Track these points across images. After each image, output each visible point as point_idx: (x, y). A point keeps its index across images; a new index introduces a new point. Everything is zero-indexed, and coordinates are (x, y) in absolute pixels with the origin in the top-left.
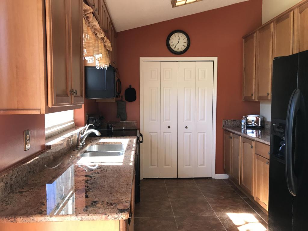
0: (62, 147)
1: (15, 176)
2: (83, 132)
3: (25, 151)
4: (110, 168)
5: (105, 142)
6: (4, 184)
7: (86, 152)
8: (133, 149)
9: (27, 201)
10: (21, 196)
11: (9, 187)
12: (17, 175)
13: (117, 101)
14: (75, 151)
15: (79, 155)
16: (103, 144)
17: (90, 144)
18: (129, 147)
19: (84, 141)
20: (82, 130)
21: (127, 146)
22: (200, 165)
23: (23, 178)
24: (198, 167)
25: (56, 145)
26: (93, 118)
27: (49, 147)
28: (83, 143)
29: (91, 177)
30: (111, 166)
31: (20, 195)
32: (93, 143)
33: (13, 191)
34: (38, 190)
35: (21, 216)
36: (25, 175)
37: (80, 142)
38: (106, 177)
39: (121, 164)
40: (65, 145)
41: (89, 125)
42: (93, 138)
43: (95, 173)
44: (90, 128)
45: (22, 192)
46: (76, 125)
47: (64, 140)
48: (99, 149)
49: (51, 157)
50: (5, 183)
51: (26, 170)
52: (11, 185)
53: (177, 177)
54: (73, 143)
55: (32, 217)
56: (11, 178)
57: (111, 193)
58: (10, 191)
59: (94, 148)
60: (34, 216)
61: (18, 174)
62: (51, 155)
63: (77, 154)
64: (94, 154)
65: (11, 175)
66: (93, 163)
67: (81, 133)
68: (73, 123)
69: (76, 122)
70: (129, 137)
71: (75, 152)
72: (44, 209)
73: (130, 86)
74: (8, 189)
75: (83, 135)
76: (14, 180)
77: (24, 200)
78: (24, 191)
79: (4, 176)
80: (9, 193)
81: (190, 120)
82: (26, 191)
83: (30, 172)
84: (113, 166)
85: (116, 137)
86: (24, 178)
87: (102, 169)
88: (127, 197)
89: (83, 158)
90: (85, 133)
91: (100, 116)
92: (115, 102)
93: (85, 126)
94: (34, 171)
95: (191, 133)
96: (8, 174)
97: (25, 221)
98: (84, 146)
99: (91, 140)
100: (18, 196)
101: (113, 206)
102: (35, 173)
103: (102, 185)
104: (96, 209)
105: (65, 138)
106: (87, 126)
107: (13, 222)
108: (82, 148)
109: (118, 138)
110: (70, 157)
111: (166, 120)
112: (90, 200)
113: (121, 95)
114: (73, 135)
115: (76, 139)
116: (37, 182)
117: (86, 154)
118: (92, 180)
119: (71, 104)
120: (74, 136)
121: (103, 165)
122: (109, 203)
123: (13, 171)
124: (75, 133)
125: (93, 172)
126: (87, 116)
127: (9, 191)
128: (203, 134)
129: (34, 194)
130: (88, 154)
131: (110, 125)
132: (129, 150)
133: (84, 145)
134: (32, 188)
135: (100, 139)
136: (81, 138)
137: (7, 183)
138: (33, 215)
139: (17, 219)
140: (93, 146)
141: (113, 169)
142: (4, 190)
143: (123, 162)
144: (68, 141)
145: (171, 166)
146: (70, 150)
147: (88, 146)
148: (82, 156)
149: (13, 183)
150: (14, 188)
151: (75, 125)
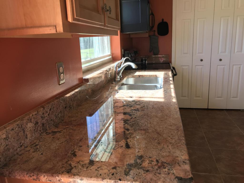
0: (101, 80)
1: (47, 114)
2: (120, 66)
3: (60, 85)
4: (151, 104)
5: (140, 75)
6: (34, 125)
7: (123, 84)
8: (171, 82)
9: (57, 147)
10: (53, 138)
11: (41, 127)
12: (50, 113)
13: (150, 36)
14: (113, 83)
15: (117, 88)
16: (138, 77)
17: (127, 77)
18: (166, 80)
19: (121, 74)
20: (119, 63)
21: (164, 80)
22: (233, 97)
23: (58, 114)
24: (231, 99)
25: (94, 78)
26: (128, 52)
27: (87, 80)
28: (120, 76)
29: (130, 115)
30: (151, 101)
31: (52, 136)
32: (130, 76)
33: (47, 130)
34: (71, 131)
35: (44, 174)
36: (61, 111)
37: (117, 75)
38: (148, 116)
39: (162, 100)
40: (103, 77)
41: (125, 58)
42: (129, 71)
43: (135, 110)
44: (126, 61)
45: (56, 132)
46: (114, 59)
47: (102, 72)
48: (135, 81)
49: (89, 90)
50: (35, 123)
51: (61, 106)
52: (43, 124)
53: (207, 108)
54: (111, 76)
55: (58, 176)
56: (42, 117)
57: (159, 143)
58: (42, 131)
59: (131, 81)
60: (60, 176)
61: (51, 111)
62: (89, 89)
63: (115, 87)
64: (131, 87)
65: (41, 114)
66: (131, 97)
67: (118, 66)
68: (111, 57)
69: (113, 56)
70: (163, 70)
71: (114, 85)
72: (74, 164)
73: (163, 20)
74: (39, 129)
75: (119, 68)
76: (46, 118)
77: (54, 146)
78: (58, 132)
79: (33, 115)
80: (42, 133)
81: (225, 52)
82: (60, 132)
83: (66, 107)
84: (154, 102)
85: (150, 70)
86: (60, 115)
87: (142, 105)
88: (182, 152)
89: (121, 91)
90: (122, 66)
91: (135, 50)
92: (148, 36)
93: (121, 59)
94: (71, 106)
95: (225, 65)
96: (38, 112)
97: (50, 181)
98: (121, 79)
99: (127, 73)
100: (50, 138)
101: (166, 170)
102: (72, 108)
103: (145, 128)
104: (143, 172)
105: (103, 71)
106: (124, 59)
107: (36, 180)
108: (120, 81)
109: (153, 71)
110: (109, 89)
111: (199, 53)
112: (133, 153)
113: (154, 29)
114: (110, 68)
115: (114, 72)
116: (73, 119)
117: (123, 86)
118: (132, 120)
119: (105, 25)
120: (112, 69)
121: (143, 101)
122: (160, 161)
123: (44, 108)
124: (113, 66)
125: (132, 109)
126: (123, 50)
127: (40, 131)
128: (239, 66)
129: (67, 137)
130: (125, 86)
131: (144, 59)
132: (167, 83)
133: (121, 77)
134: (67, 127)
135: (135, 72)
136: (118, 71)
137: (37, 123)
138: (60, 173)
139: (40, 178)
140: (130, 79)
141: (155, 106)
142: (34, 131)
143: (165, 98)
144: (106, 73)
145: (202, 98)
146: (108, 83)
147: (125, 79)
148: (120, 89)
149: (45, 122)
150: (47, 126)
151: (112, 59)
